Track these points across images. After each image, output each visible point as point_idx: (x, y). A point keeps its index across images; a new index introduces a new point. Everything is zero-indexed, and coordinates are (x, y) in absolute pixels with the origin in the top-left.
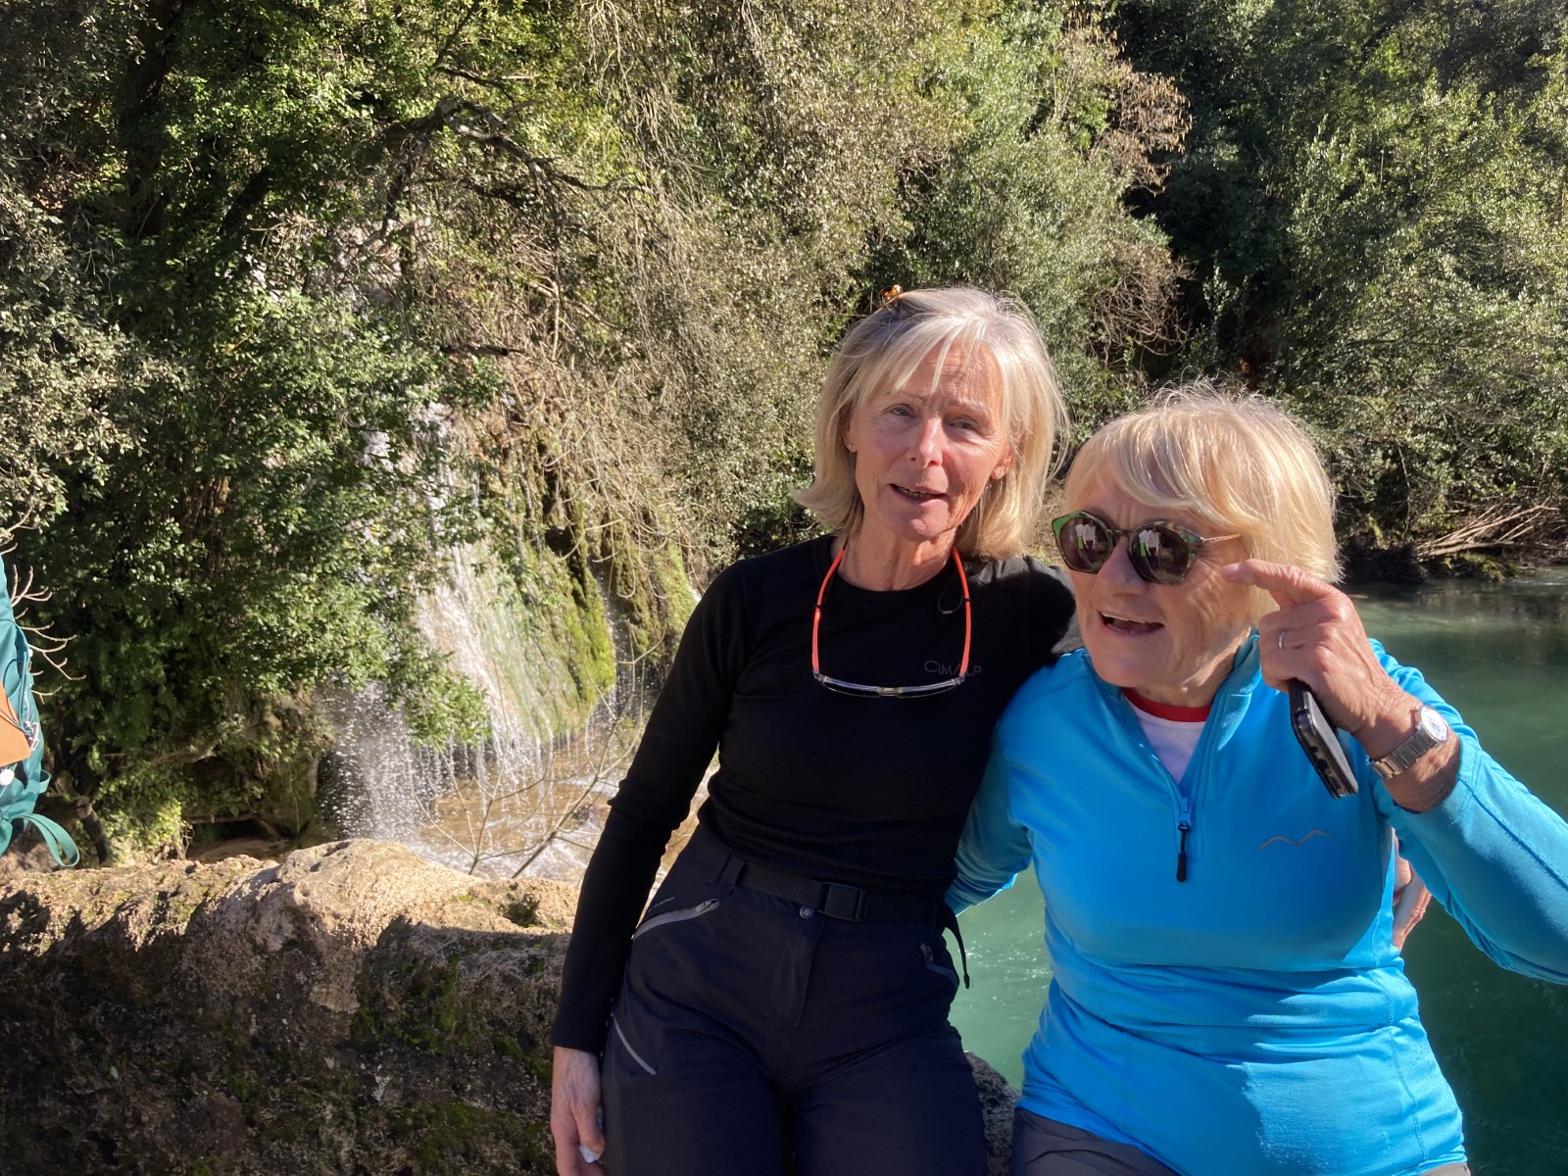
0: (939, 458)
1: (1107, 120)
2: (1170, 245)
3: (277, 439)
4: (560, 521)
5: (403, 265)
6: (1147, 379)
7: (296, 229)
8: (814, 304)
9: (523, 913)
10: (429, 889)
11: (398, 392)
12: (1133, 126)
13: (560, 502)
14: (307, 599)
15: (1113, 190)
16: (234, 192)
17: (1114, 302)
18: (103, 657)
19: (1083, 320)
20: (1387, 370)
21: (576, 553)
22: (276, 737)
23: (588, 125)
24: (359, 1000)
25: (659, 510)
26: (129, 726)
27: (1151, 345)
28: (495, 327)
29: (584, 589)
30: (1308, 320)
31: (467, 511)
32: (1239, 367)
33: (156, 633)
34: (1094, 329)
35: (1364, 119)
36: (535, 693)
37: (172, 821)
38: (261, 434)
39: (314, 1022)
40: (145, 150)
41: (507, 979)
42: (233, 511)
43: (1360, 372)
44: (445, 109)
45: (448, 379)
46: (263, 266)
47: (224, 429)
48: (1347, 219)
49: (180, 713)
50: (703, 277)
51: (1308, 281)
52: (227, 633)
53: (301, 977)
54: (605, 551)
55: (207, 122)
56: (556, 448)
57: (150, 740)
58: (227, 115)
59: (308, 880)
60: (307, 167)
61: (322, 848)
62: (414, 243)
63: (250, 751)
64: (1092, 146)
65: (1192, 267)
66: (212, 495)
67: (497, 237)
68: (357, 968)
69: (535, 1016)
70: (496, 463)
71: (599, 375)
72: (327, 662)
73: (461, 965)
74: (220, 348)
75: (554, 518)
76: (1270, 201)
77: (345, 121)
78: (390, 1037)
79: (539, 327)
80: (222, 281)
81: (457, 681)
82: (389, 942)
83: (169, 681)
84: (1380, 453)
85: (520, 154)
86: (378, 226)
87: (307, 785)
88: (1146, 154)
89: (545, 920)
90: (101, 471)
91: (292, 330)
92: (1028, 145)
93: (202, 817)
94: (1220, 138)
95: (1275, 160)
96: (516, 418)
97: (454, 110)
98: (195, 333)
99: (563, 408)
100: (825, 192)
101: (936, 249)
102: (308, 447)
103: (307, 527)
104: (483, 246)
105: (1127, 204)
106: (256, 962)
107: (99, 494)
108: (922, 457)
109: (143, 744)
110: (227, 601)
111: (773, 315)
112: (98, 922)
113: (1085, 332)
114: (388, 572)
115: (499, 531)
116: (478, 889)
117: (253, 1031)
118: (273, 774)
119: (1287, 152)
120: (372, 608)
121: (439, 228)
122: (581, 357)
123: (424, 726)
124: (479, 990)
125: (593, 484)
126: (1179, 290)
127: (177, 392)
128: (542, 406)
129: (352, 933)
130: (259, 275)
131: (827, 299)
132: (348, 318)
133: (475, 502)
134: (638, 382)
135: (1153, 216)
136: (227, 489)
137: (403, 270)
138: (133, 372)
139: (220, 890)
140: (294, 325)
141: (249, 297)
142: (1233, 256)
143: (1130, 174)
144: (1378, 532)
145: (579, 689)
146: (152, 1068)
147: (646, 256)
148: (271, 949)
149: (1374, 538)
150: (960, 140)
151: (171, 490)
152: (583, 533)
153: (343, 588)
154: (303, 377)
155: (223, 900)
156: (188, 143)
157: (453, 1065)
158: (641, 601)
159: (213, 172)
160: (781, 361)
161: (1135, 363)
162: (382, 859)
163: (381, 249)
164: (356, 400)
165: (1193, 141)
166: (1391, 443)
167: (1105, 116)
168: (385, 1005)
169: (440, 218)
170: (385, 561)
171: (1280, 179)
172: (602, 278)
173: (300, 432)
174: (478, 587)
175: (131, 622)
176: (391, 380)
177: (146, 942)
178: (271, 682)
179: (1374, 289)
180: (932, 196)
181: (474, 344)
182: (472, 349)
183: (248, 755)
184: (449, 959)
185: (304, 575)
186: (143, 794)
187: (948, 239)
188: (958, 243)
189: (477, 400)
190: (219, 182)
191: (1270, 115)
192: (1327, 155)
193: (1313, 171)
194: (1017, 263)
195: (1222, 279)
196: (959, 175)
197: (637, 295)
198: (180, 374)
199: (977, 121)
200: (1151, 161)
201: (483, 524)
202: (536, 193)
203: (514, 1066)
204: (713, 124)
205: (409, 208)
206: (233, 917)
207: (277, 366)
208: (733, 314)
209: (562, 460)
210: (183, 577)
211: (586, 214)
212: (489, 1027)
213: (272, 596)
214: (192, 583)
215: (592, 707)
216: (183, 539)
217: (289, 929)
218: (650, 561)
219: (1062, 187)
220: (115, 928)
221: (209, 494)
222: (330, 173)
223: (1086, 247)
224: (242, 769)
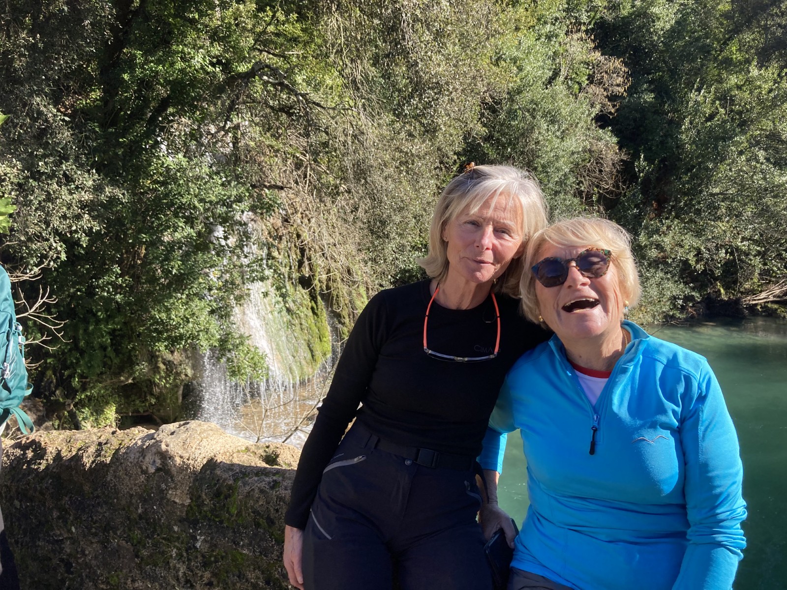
0: (491, 246)
1: (588, 79)
2: (618, 143)
3: (169, 227)
4: (306, 272)
5: (234, 144)
6: (604, 210)
7: (183, 125)
8: (435, 169)
9: (271, 459)
10: (227, 446)
11: (229, 206)
12: (600, 83)
13: (306, 263)
14: (181, 306)
15: (589, 115)
16: (153, 107)
17: (589, 170)
18: (81, 332)
19: (572, 179)
20: (728, 208)
21: (313, 288)
22: (163, 374)
23: (326, 77)
24: (191, 499)
25: (355, 268)
26: (92, 366)
27: (607, 193)
28: (278, 176)
29: (317, 306)
30: (688, 182)
31: (260, 266)
32: (652, 205)
33: (107, 321)
34: (578, 184)
35: (720, 81)
36: (290, 357)
37: (111, 413)
38: (161, 225)
39: (169, 508)
40: (111, 85)
41: (262, 491)
42: (146, 262)
43: (714, 209)
44: (256, 68)
45: (254, 201)
46: (166, 143)
47: (144, 222)
48: (711, 130)
49: (116, 361)
50: (381, 154)
51: (689, 162)
52: (142, 322)
53: (163, 486)
54: (328, 288)
55: (142, 72)
56: (306, 236)
57: (102, 373)
58: (151, 70)
59: (168, 439)
60: (188, 95)
61: (177, 424)
62: (239, 133)
63: (150, 381)
64: (579, 92)
65: (629, 154)
66: (136, 254)
67: (280, 131)
68: (190, 483)
69: (274, 509)
70: (276, 243)
71: (328, 200)
72: (189, 338)
73: (240, 483)
74: (143, 182)
75: (303, 270)
76: (671, 122)
77: (208, 73)
78: (205, 517)
79: (299, 176)
80: (146, 149)
81: (253, 350)
82: (206, 471)
83: (112, 345)
84: (724, 251)
85: (293, 91)
86: (222, 125)
87: (177, 399)
88: (607, 97)
89: (282, 463)
90: (84, 241)
91: (179, 174)
92: (546, 91)
93: (125, 413)
94: (645, 90)
95: (674, 101)
96: (286, 221)
97: (261, 69)
98: (132, 175)
99: (310, 216)
100: (443, 112)
101: (499, 142)
102: (184, 232)
103: (182, 271)
104: (273, 135)
105: (596, 122)
106: (142, 478)
107: (83, 252)
108: (483, 246)
109: (98, 375)
110: (141, 307)
111: (415, 173)
112: (69, 456)
113: (574, 185)
114: (220, 294)
115: (276, 276)
116: (250, 447)
117: (140, 511)
118: (161, 392)
119: (679, 97)
120: (212, 312)
121: (252, 126)
122: (319, 191)
123: (235, 372)
124: (248, 495)
125: (323, 254)
126: (622, 165)
127: (122, 203)
128: (299, 215)
129: (188, 465)
130: (163, 147)
131: (442, 166)
132: (206, 169)
133: (265, 261)
134: (347, 204)
135: (610, 128)
136: (144, 251)
137: (234, 147)
138: (101, 193)
139: (127, 442)
140: (179, 172)
141: (158, 158)
142: (650, 149)
143: (598, 107)
144: (722, 291)
145: (313, 356)
146: (92, 527)
147: (352, 143)
148: (150, 472)
149: (720, 294)
150: (513, 88)
151: (117, 251)
152: (317, 279)
153: (198, 301)
154: (183, 197)
155: (128, 447)
156: (132, 82)
157: (234, 532)
158: (345, 313)
159: (143, 97)
160: (418, 197)
161: (598, 201)
162: (205, 431)
163: (223, 136)
164: (208, 209)
165: (631, 91)
166: (730, 246)
167: (587, 77)
168: (203, 501)
169: (253, 121)
170: (219, 289)
171: (676, 111)
172: (331, 153)
173: (180, 224)
174: (264, 303)
175: (95, 315)
176: (226, 200)
177: (91, 466)
178: (161, 347)
179: (722, 167)
180: (498, 116)
181: (266, 183)
182: (265, 186)
183: (149, 383)
184: (234, 480)
185: (179, 295)
186: (97, 400)
187: (505, 137)
188: (510, 139)
189: (267, 212)
190: (146, 102)
191: (671, 78)
192: (699, 99)
193: (692, 107)
194: (540, 150)
195: (645, 160)
196: (511, 105)
197: (348, 162)
198: (123, 194)
199: (521, 79)
200: (609, 100)
201: (268, 272)
202: (300, 110)
203: (264, 534)
204: (389, 78)
205: (238, 115)
206: (132, 456)
207: (170, 191)
208: (394, 171)
209: (308, 242)
210: (121, 294)
211: (324, 121)
212: (252, 514)
213: (164, 304)
214: (125, 297)
215: (318, 366)
216: (121, 275)
217: (158, 462)
218: (350, 294)
219: (563, 112)
220: (77, 458)
221: (135, 254)
222: (200, 98)
223: (575, 143)
224: (146, 389)
